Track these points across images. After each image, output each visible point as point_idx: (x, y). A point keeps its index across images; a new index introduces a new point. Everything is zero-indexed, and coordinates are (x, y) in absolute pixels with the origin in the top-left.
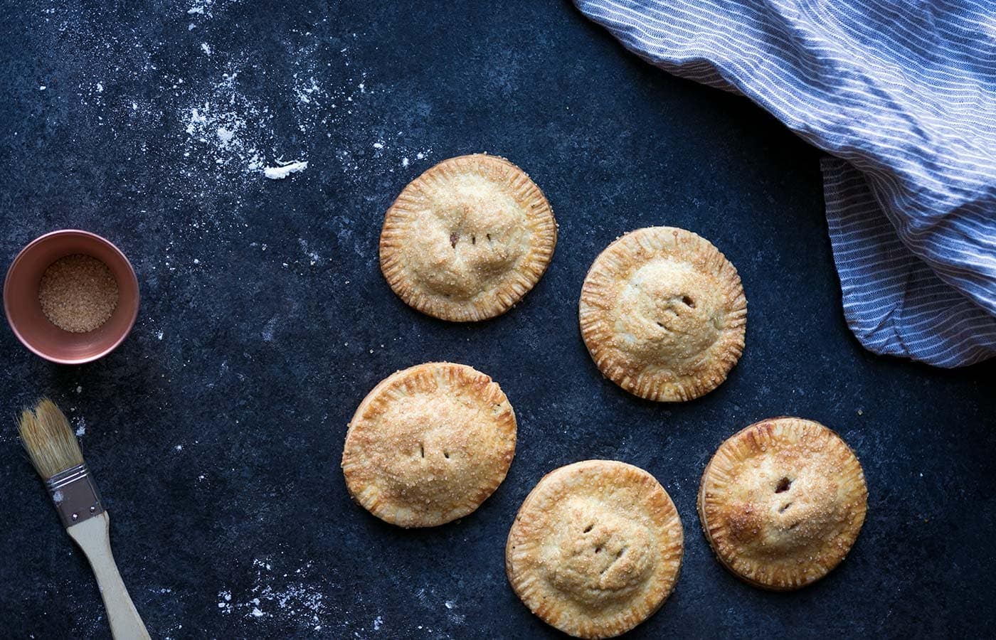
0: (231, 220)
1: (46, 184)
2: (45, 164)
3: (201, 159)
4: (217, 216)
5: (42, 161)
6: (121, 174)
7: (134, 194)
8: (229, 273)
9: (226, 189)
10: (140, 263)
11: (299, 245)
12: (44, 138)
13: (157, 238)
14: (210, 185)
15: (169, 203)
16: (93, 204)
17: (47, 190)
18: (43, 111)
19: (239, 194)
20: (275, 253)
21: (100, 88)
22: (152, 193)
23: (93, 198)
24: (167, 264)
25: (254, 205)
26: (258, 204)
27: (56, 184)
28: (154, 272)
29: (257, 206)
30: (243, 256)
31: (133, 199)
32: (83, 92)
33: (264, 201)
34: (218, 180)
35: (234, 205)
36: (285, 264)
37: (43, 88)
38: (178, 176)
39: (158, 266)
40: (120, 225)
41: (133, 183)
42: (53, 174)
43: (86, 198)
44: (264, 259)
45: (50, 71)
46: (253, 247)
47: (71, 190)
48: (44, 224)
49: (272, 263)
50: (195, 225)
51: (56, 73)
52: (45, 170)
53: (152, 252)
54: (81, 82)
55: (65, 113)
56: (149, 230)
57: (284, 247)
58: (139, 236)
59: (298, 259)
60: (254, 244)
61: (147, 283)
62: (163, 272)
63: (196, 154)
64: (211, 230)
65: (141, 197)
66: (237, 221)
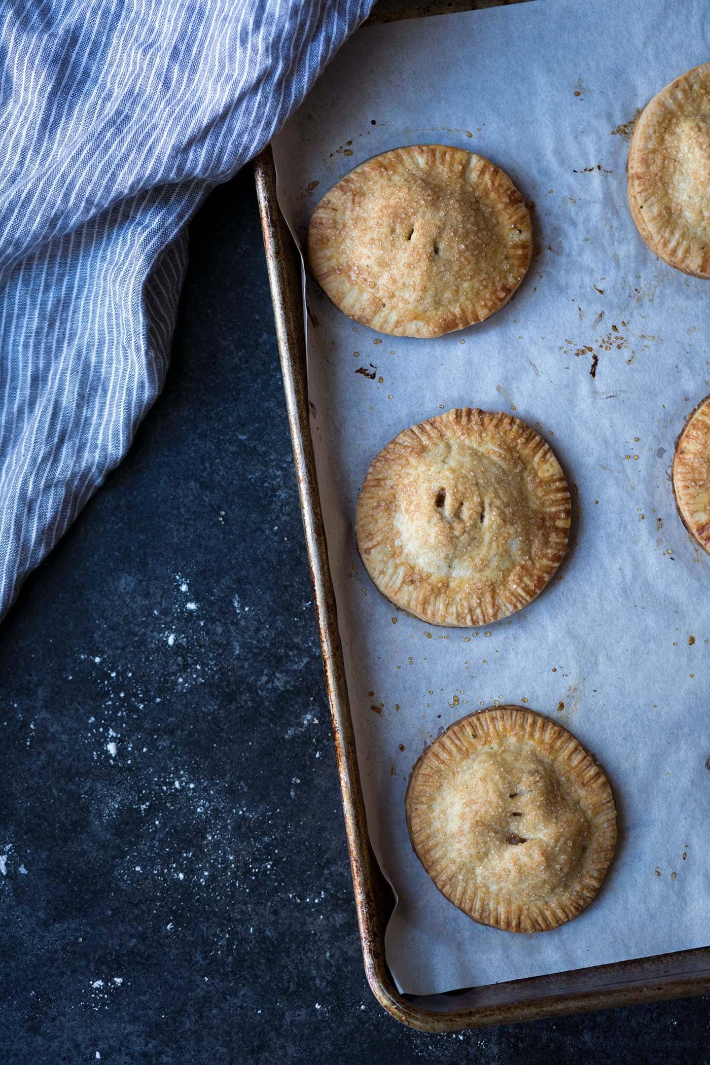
0: (263, 822)
1: (218, 1051)
2: (193, 1053)
3: (186, 858)
4: (257, 839)
5: (188, 1056)
6: (205, 958)
7: (230, 943)
8: (329, 825)
9: (225, 827)
10: (315, 934)
11: (293, 739)
12: (160, 1053)
13: (283, 914)
14: (219, 848)
15: (241, 899)
16: (242, 992)
17: (224, 1050)
18: (126, 1055)
19: (230, 811)
20: (304, 767)
21: (98, 984)
22: (230, 920)
23: (234, 992)
24: (316, 901)
25: (244, 793)
26: (242, 788)
27: (217, 1039)
28: (327, 918)
29: (245, 789)
30: (307, 807)
31: (236, 943)
32: (103, 1005)
33: (239, 781)
34: (213, 837)
35: (244, 818)
36: (317, 755)
37: (98, 1055)
38: (207, 887)
39: (319, 912)
40: (268, 960)
41: (217, 943)
42: (205, 1043)
43: (235, 1001)
44: (311, 781)
45: (77, 1046)
46: (296, 794)
47: (224, 1020)
48: (267, 1054)
49: (315, 772)
50: (269, 867)
51: (80, 1038)
52: (199, 1051)
53: (301, 920)
54: (91, 1007)
55: (129, 1028)
56: (275, 924)
57: (297, 755)
58: (282, 935)
59: (311, 738)
60: (292, 793)
61: (341, 925)
62: (326, 907)
63: (181, 865)
64: (275, 847)
65: (233, 933)
66: (263, 815)
